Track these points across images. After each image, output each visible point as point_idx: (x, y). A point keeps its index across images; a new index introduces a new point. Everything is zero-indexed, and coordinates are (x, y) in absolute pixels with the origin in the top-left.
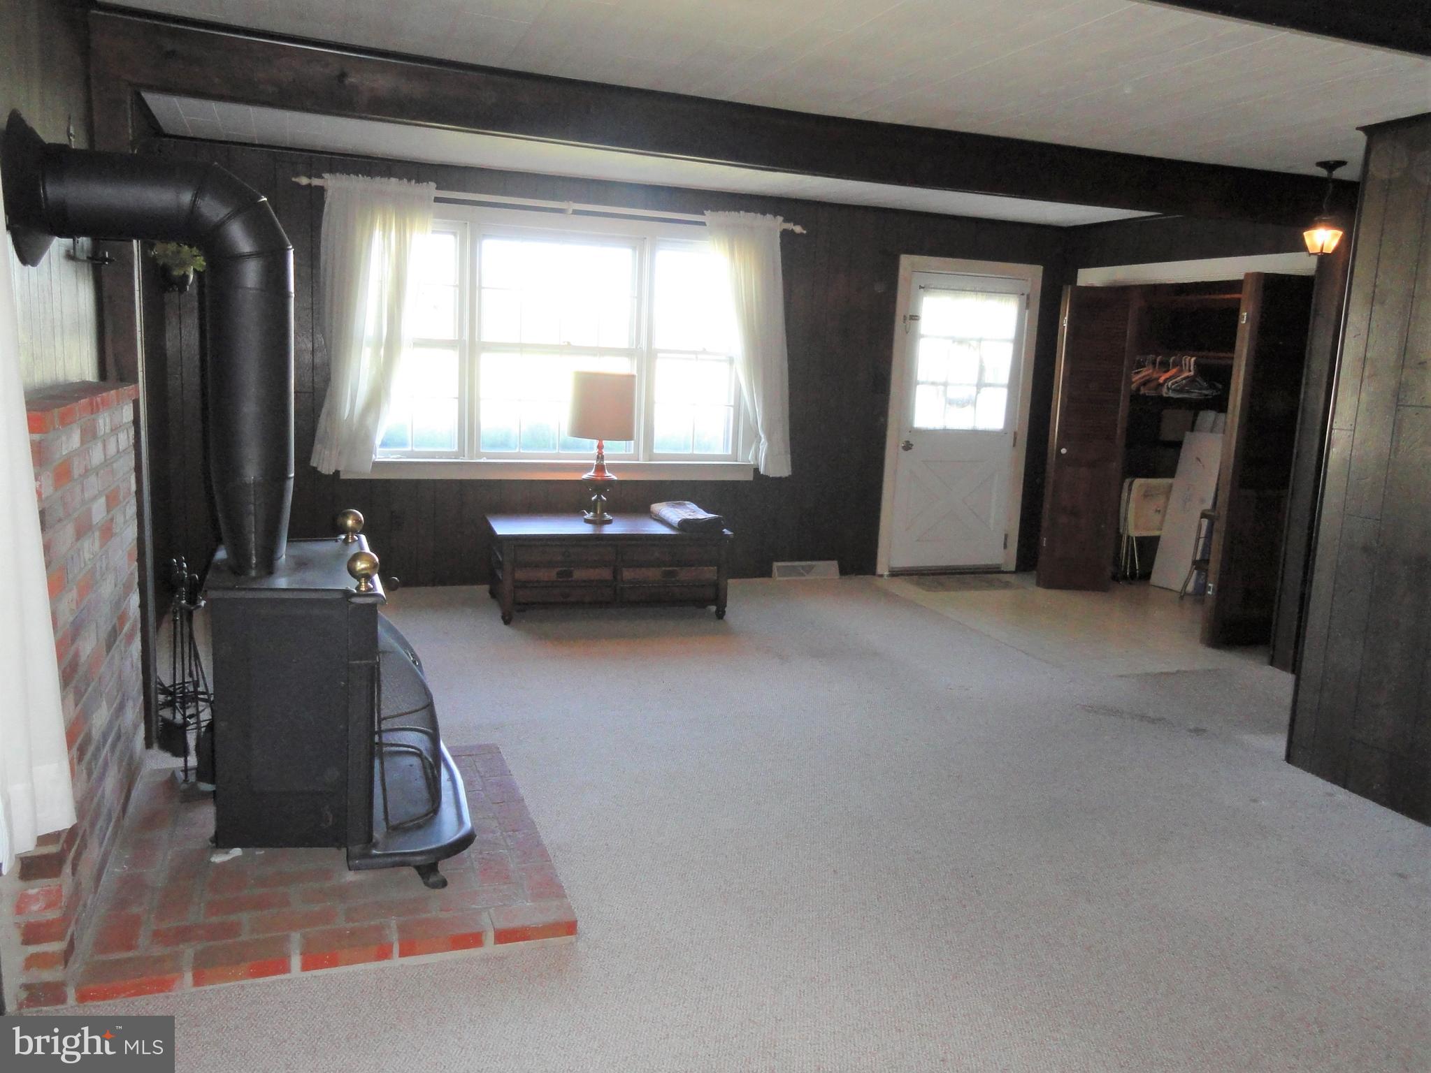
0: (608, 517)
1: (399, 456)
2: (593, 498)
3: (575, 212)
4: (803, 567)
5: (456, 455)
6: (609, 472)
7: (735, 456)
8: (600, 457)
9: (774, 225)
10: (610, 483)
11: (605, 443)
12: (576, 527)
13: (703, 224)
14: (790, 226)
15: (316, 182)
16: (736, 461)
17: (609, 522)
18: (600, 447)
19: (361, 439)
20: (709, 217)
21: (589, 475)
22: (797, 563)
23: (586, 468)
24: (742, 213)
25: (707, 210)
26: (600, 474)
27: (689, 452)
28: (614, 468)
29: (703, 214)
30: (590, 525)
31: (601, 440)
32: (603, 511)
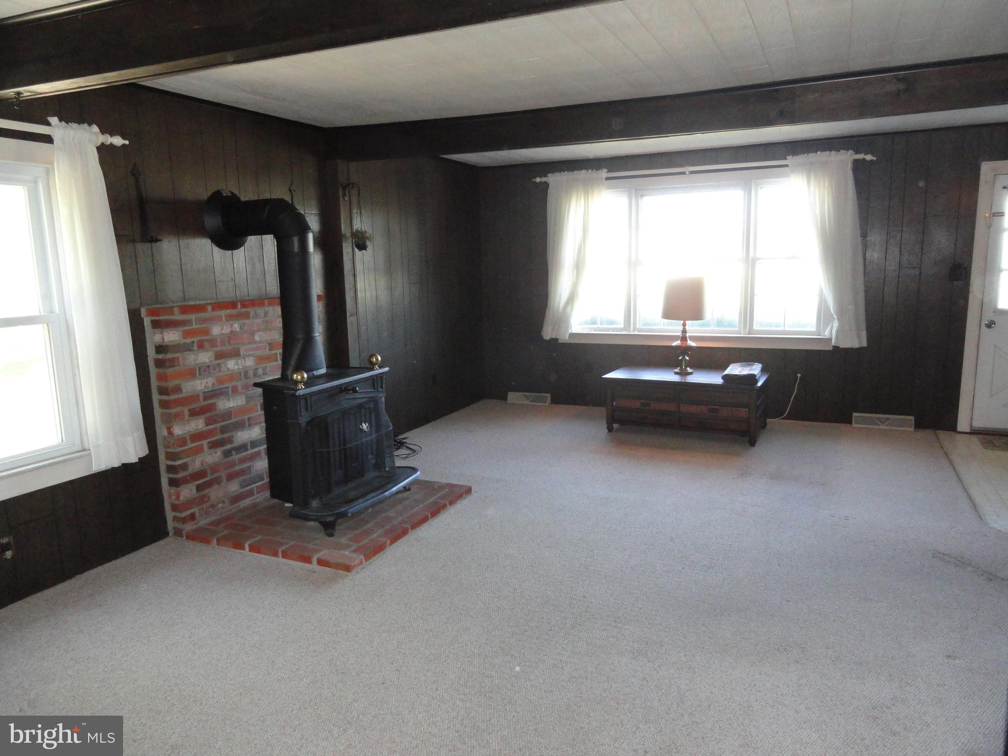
0: (689, 370)
1: (589, 330)
2: (680, 358)
3: (692, 173)
4: (879, 419)
5: (622, 330)
6: (690, 340)
7: (818, 332)
8: (684, 331)
9: (847, 157)
10: (691, 348)
11: (687, 322)
12: (669, 376)
13: (787, 166)
14: (860, 156)
15: (544, 179)
16: (820, 336)
17: (691, 373)
18: (684, 325)
19: (563, 320)
20: (790, 160)
21: (677, 343)
22: (874, 415)
23: (674, 338)
24: (819, 153)
25: (789, 156)
26: (684, 343)
27: (781, 329)
28: (693, 338)
29: (786, 159)
30: (678, 376)
31: (685, 321)
32: (686, 367)
